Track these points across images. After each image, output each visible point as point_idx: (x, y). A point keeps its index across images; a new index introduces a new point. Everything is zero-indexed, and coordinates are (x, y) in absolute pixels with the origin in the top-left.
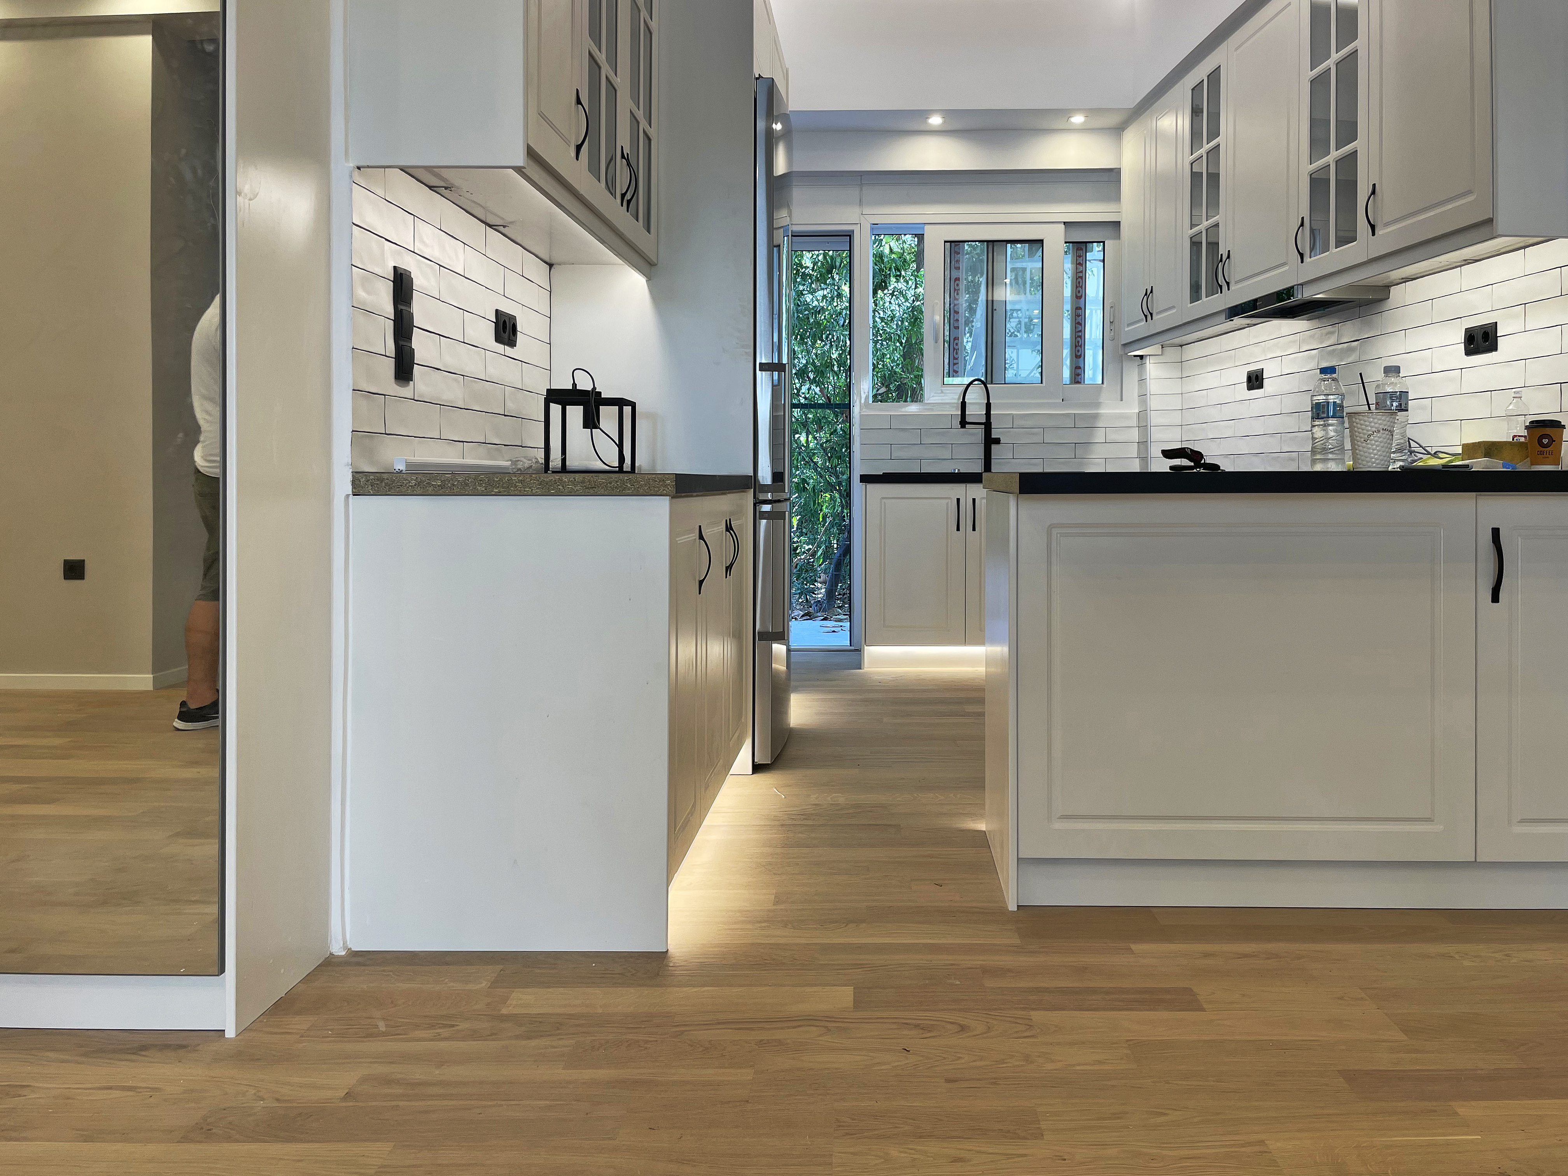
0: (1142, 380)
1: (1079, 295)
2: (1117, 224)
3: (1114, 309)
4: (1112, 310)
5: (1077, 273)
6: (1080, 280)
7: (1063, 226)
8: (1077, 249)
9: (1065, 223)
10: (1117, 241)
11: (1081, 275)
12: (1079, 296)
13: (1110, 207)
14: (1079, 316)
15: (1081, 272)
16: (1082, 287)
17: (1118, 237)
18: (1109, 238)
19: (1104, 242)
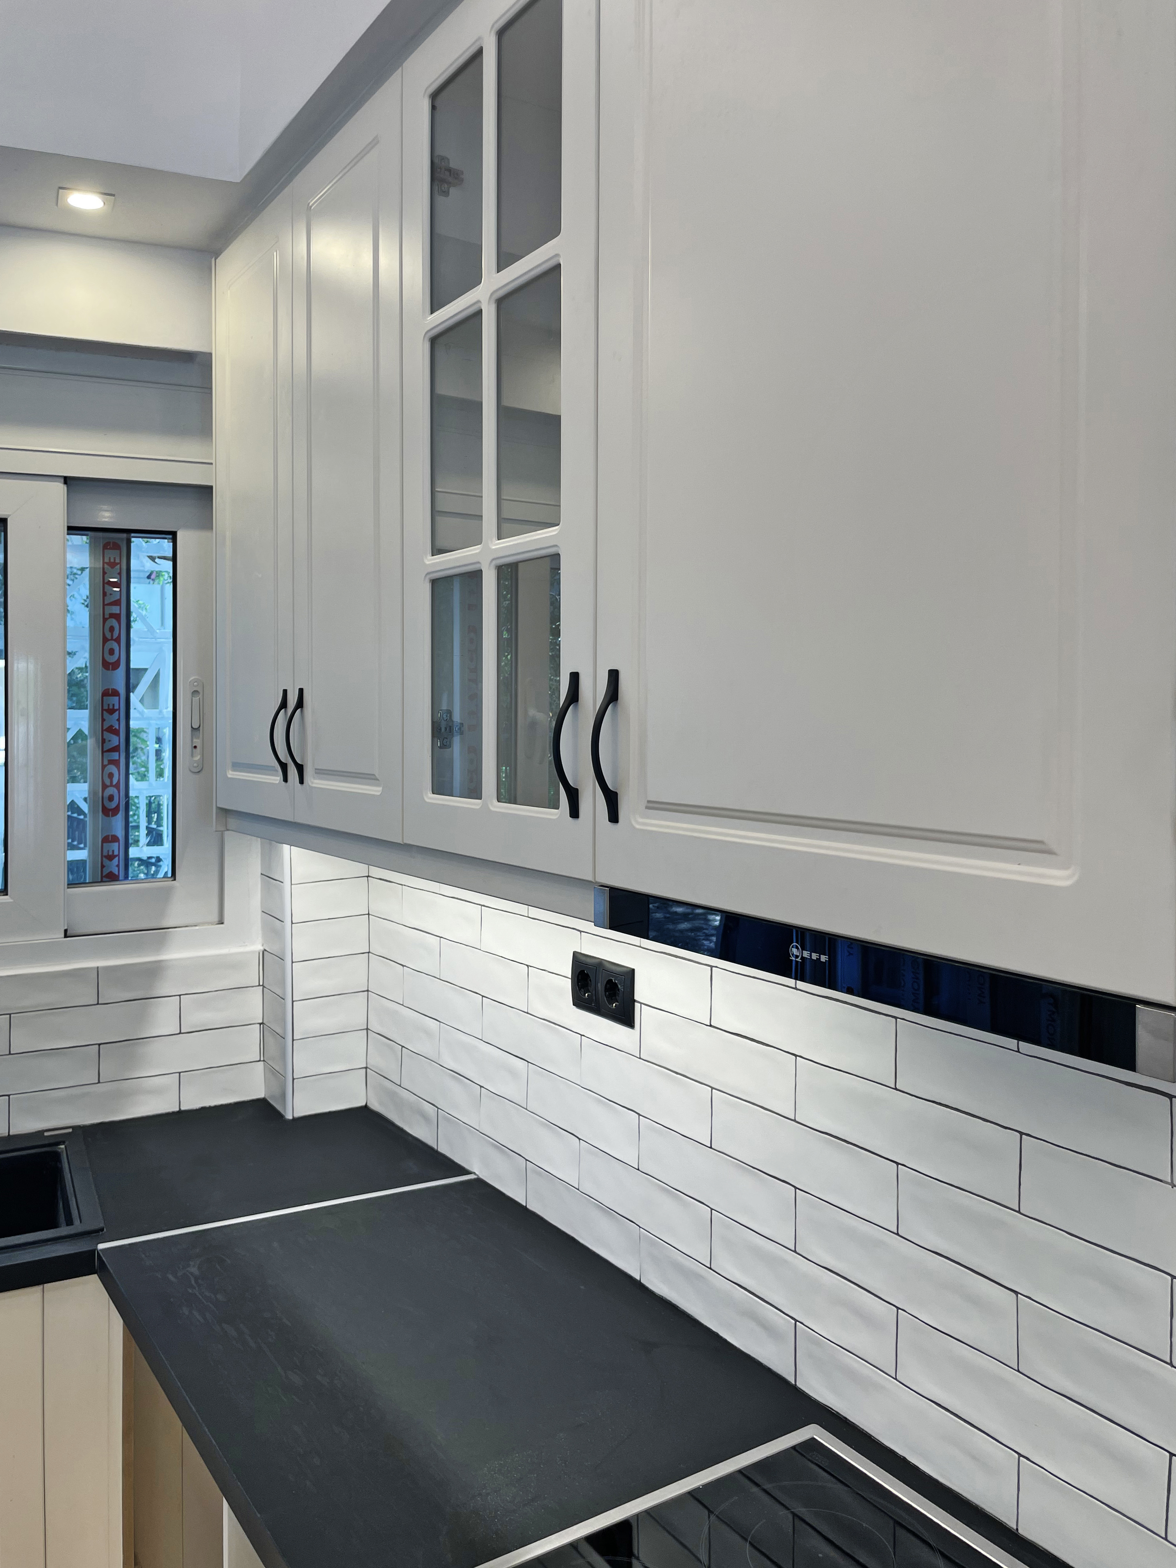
0: (270, 879)
1: (112, 659)
2: (205, 492)
3: (201, 696)
4: (196, 699)
5: (104, 605)
6: (113, 622)
7: (60, 488)
8: (105, 547)
9: (66, 480)
10: (203, 535)
11: (115, 610)
12: (112, 664)
13: (190, 449)
14: (111, 711)
15: (117, 603)
16: (118, 640)
17: (206, 522)
18: (186, 526)
19: (173, 536)
